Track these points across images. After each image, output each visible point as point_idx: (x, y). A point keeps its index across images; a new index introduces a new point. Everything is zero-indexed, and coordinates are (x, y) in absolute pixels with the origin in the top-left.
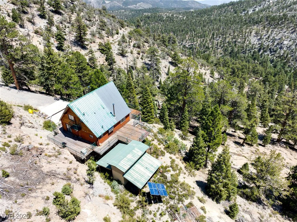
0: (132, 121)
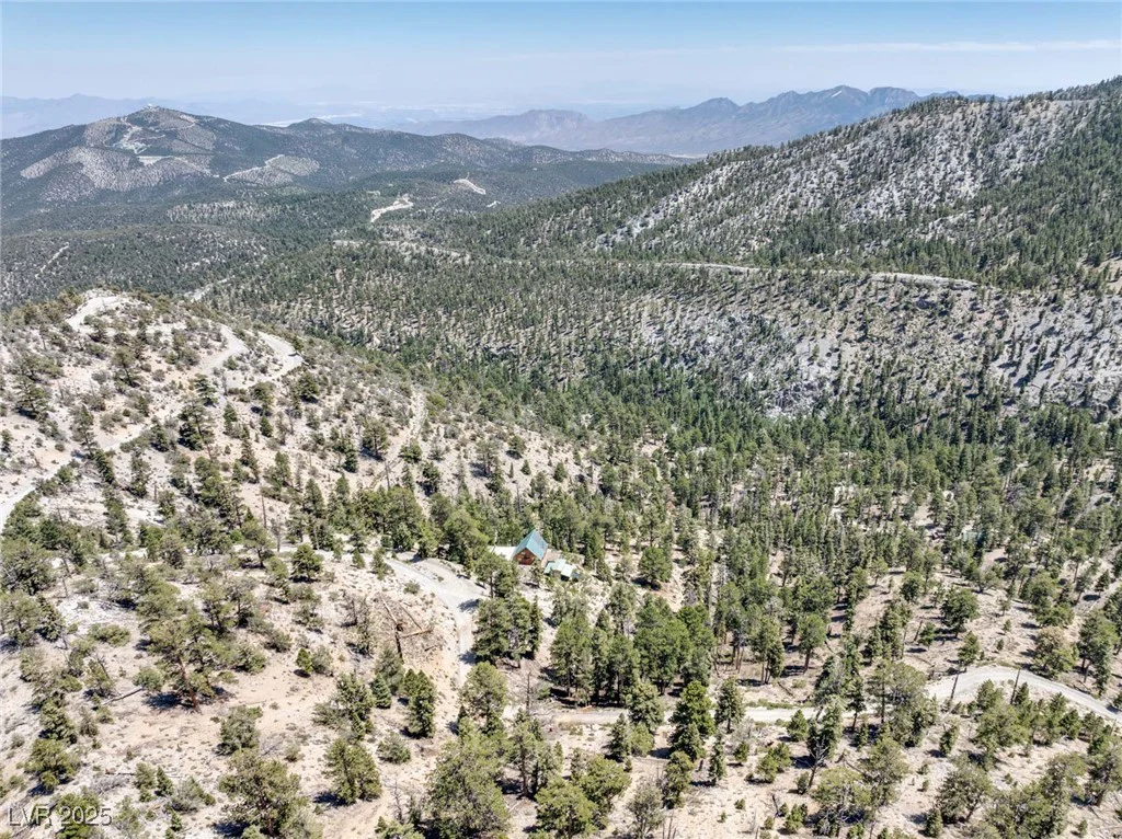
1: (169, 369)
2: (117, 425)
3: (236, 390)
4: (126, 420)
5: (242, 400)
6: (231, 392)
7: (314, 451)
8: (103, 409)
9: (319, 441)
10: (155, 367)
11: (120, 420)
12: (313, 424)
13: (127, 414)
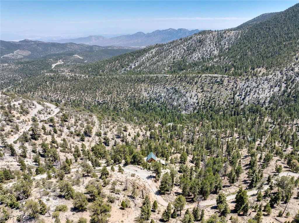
1: (21, 116)
2: (10, 135)
3: (43, 120)
4: (12, 133)
5: (46, 123)
7: (70, 136)
8: (4, 131)
9: (72, 133)
10: (16, 116)
11: (10, 134)
12: (68, 128)
13: (12, 131)
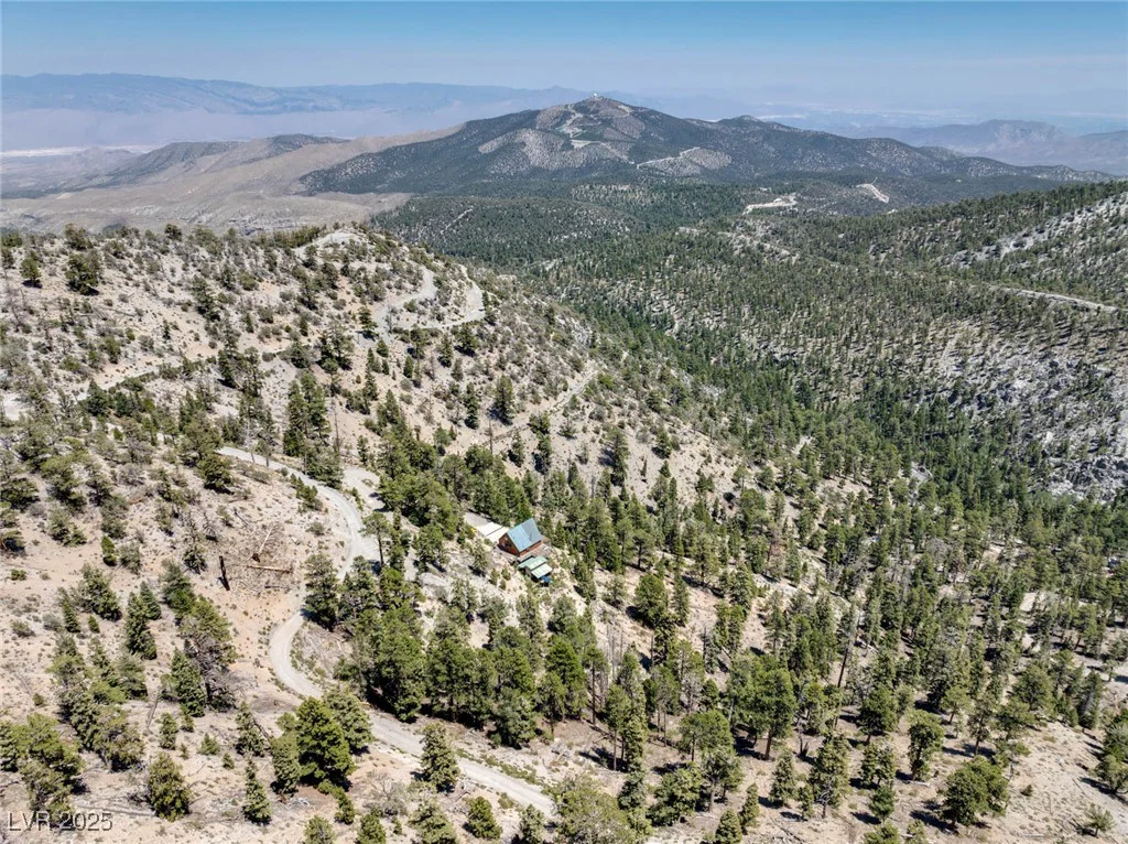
0: (543, 545)
1: (353, 301)
2: (273, 338)
3: (401, 329)
4: (285, 334)
5: (402, 340)
6: (396, 331)
7: (444, 399)
8: (271, 322)
9: (455, 391)
10: (341, 295)
11: (278, 334)
12: (457, 375)
13: (288, 330)
